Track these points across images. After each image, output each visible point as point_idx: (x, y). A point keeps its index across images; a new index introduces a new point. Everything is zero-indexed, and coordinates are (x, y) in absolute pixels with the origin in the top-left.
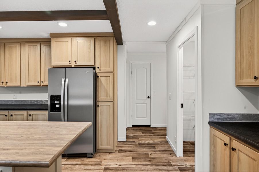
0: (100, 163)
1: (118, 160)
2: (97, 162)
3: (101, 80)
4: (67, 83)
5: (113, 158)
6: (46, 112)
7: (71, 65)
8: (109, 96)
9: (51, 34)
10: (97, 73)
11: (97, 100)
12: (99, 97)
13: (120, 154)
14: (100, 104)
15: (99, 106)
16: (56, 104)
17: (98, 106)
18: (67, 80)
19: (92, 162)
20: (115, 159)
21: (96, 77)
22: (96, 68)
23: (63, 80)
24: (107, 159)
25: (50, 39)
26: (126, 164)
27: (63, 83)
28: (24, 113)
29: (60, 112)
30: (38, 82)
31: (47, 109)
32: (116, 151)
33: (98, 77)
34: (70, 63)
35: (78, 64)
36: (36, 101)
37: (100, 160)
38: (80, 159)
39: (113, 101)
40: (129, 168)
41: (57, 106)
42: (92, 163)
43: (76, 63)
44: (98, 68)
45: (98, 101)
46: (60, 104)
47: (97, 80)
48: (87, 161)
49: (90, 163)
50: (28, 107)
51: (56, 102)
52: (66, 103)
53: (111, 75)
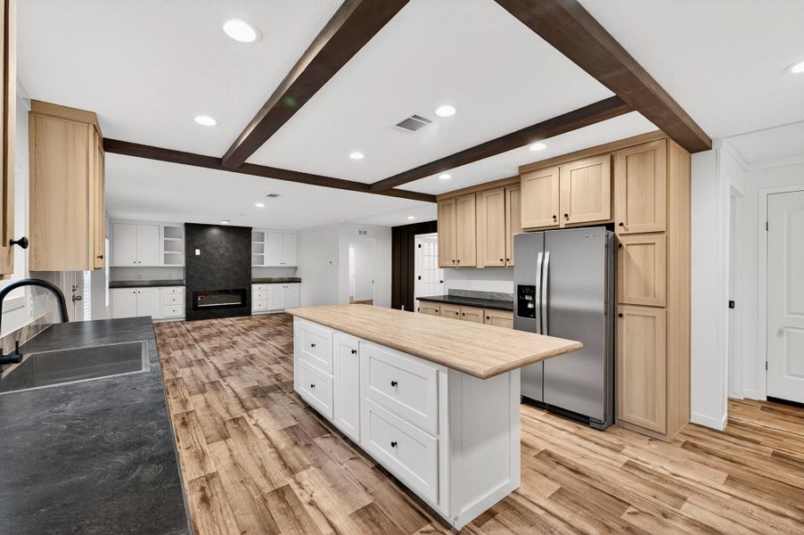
0: (620, 449)
1: (672, 462)
2: (612, 443)
3: (628, 254)
4: (546, 261)
5: (659, 453)
6: (510, 316)
7: (557, 223)
8: (651, 293)
9: (521, 168)
10: (619, 237)
11: (620, 301)
12: (625, 293)
13: (684, 451)
14: (625, 310)
15: (625, 315)
16: (528, 301)
17: (621, 315)
18: (547, 254)
19: (598, 438)
20: (667, 458)
21: (614, 248)
22: (617, 226)
23: (540, 255)
24: (641, 448)
25: (518, 177)
26: (697, 480)
27: (540, 260)
28: (480, 312)
29: (535, 318)
30: (502, 260)
31: (512, 310)
32: (676, 441)
33: (621, 245)
34: (555, 221)
35: (573, 219)
36: (500, 294)
37: (621, 443)
38: (574, 424)
39: (663, 307)
40: (702, 492)
41: (530, 306)
42: (598, 441)
43: (568, 219)
44: (621, 224)
45: (620, 304)
46: (534, 302)
47: (619, 252)
48: (587, 431)
49: (595, 439)
50: (485, 304)
51: (527, 298)
52: (544, 302)
53: (659, 239)
